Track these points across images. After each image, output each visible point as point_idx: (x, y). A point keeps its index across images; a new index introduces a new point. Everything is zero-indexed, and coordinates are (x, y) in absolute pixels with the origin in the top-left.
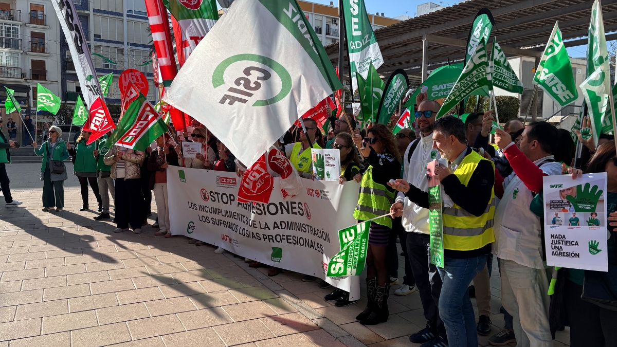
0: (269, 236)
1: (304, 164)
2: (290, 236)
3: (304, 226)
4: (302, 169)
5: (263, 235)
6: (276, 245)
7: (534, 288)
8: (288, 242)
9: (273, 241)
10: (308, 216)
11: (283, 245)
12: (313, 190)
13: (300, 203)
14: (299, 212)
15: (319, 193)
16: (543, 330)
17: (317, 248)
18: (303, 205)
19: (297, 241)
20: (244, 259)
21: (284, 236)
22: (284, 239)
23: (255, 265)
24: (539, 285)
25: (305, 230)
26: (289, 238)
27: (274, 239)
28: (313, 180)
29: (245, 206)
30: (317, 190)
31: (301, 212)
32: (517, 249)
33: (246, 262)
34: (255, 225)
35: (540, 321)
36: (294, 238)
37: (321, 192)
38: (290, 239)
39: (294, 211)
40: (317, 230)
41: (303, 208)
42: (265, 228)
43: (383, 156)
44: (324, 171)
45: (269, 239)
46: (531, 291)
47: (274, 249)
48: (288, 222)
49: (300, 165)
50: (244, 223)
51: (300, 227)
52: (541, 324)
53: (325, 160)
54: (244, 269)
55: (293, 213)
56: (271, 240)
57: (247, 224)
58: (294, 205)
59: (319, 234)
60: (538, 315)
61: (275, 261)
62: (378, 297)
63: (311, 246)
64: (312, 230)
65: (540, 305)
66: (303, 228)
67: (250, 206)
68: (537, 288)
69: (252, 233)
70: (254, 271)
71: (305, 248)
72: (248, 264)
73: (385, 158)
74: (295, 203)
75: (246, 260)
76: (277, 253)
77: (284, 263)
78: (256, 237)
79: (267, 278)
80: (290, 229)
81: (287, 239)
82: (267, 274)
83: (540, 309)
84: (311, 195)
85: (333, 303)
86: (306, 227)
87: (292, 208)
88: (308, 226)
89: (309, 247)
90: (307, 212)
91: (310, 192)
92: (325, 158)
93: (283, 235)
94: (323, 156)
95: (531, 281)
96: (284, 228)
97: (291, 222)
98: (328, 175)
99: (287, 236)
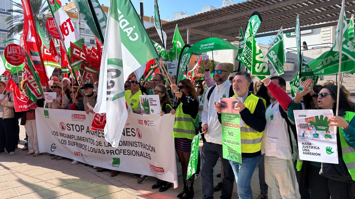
0: (111, 151)
1: (134, 103)
2: (126, 150)
3: (136, 143)
4: (133, 107)
5: (107, 151)
6: (116, 156)
7: (287, 171)
8: (124, 154)
9: (114, 154)
10: (140, 136)
11: (121, 156)
12: (142, 121)
13: (132, 129)
14: (132, 134)
15: (147, 122)
16: (292, 195)
17: (145, 156)
18: (136, 130)
19: (130, 153)
20: (92, 166)
21: (122, 150)
22: (122, 152)
23: (101, 170)
24: (289, 169)
25: (136, 146)
26: (124, 151)
27: (114, 152)
28: (142, 115)
29: (92, 133)
30: (145, 121)
31: (134, 134)
32: (277, 150)
33: (94, 169)
34: (101, 145)
35: (290, 190)
36: (128, 151)
37: (148, 122)
38: (126, 152)
39: (128, 134)
40: (146, 145)
41: (135, 132)
42: (108, 146)
43: (189, 97)
44: (149, 109)
45: (111, 153)
46: (286, 173)
47: (114, 159)
48: (124, 141)
49: (132, 104)
50: (92, 144)
51: (132, 144)
52: (291, 192)
53: (149, 102)
54: (94, 173)
55: (127, 135)
56: (112, 154)
57: (94, 145)
58: (128, 130)
59: (147, 147)
60: (289, 187)
61: (115, 167)
62: (188, 184)
63: (141, 155)
64: (142, 145)
65: (290, 181)
66: (134, 144)
67: (96, 132)
68: (289, 172)
69: (99, 149)
70: (101, 174)
71: (137, 157)
72: (96, 170)
73: (190, 99)
74: (129, 129)
75: (94, 167)
76: (117, 161)
77: (122, 168)
78: (101, 152)
79: (111, 178)
80: (125, 145)
81: (124, 152)
82: (110, 175)
83: (291, 183)
84: (141, 124)
85: (157, 190)
86: (138, 144)
87: (127, 132)
88: (139, 143)
89: (139, 156)
90: (139, 134)
91: (140, 122)
92: (149, 101)
93: (120, 150)
94: (148, 100)
95: (285, 168)
96: (122, 145)
97: (126, 141)
98: (152, 111)
99: (124, 150)
